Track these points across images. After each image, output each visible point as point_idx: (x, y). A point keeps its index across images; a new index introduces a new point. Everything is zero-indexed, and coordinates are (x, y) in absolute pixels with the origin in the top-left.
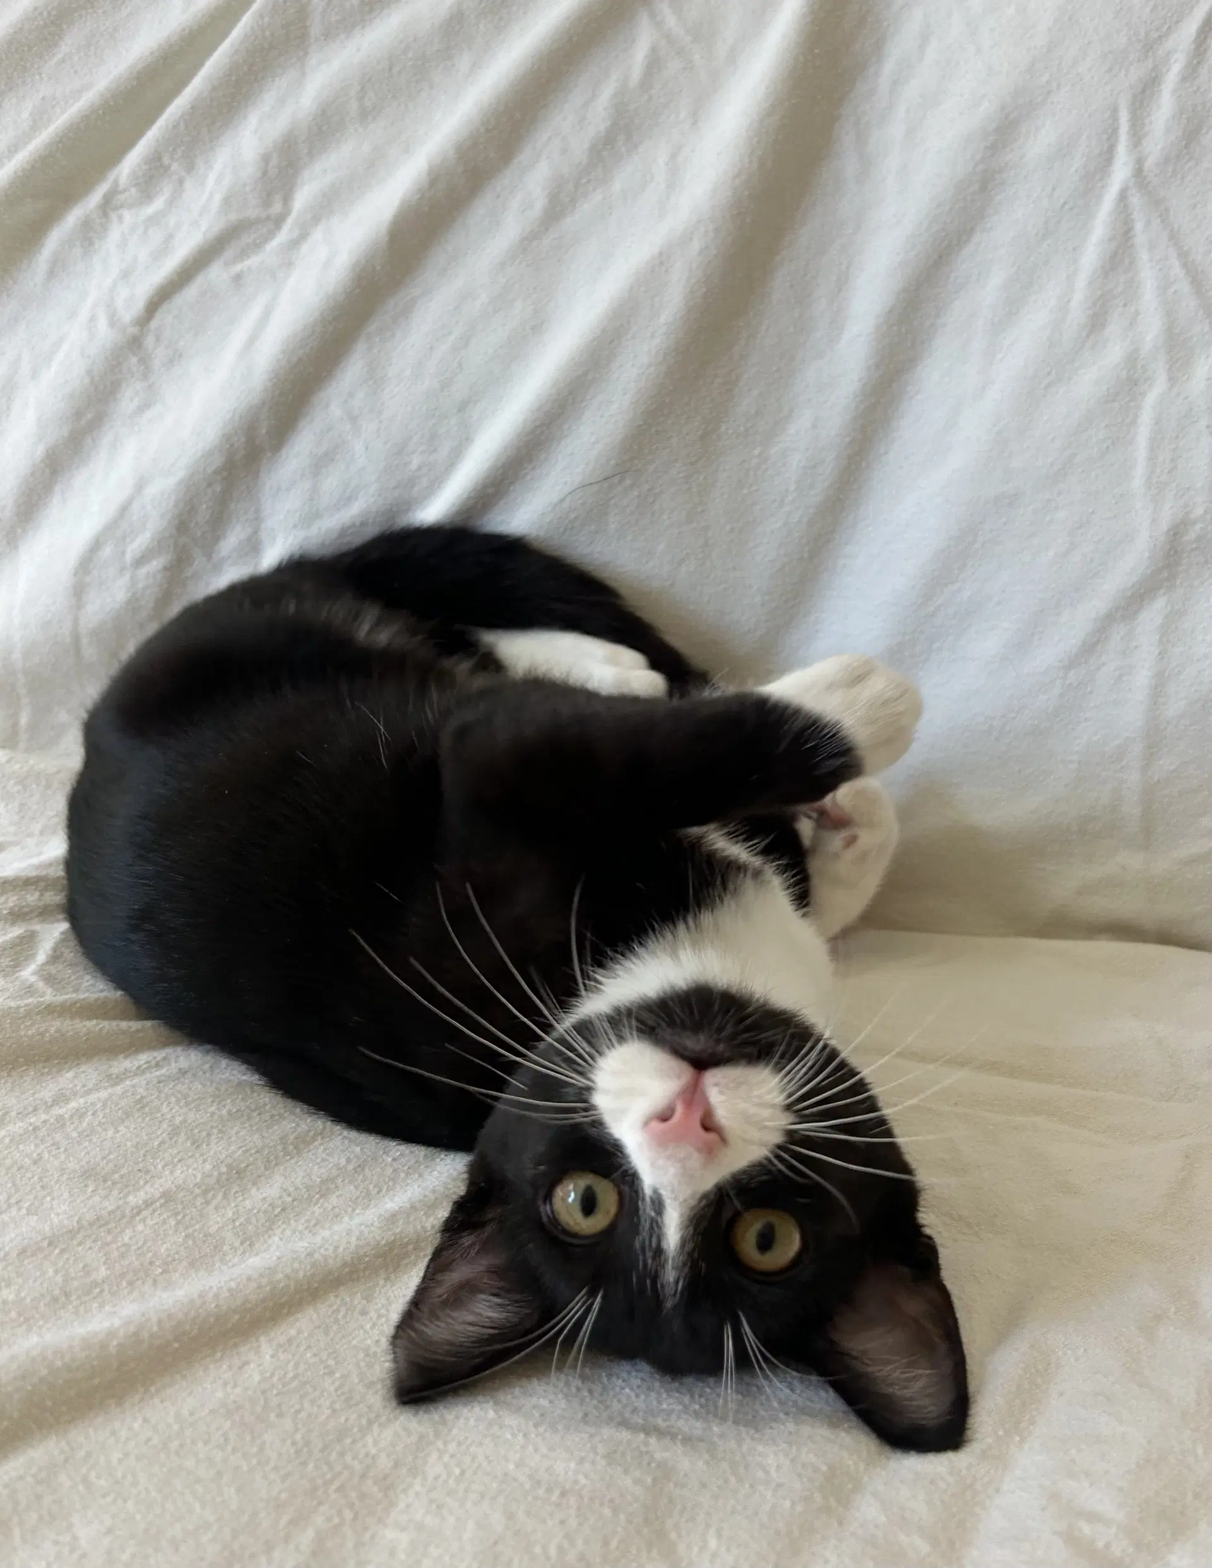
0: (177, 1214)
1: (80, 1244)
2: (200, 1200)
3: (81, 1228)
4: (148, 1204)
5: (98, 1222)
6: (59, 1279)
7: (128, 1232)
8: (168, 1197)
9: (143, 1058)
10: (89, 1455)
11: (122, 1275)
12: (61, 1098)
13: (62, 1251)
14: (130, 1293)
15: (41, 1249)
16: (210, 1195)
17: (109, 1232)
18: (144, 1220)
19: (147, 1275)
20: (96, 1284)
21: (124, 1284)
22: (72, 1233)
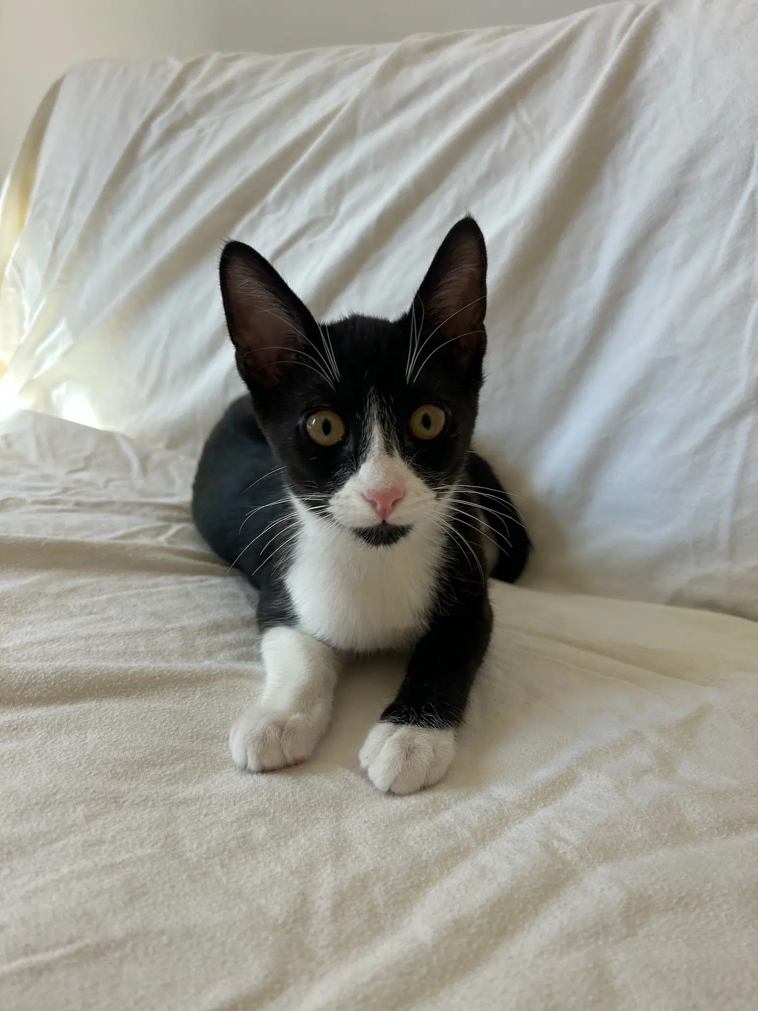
0: (183, 635)
1: (138, 637)
2: (196, 633)
3: (141, 632)
4: (173, 629)
5: (150, 631)
6: (124, 647)
7: (160, 637)
8: (182, 628)
9: (197, 578)
10: (106, 710)
11: (150, 651)
12: (155, 586)
13: (129, 639)
14: (151, 659)
15: (121, 636)
16: (201, 632)
17: (153, 635)
18: (168, 635)
19: (161, 654)
20: (138, 652)
21: (150, 655)
22: (136, 633)
